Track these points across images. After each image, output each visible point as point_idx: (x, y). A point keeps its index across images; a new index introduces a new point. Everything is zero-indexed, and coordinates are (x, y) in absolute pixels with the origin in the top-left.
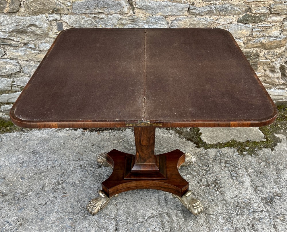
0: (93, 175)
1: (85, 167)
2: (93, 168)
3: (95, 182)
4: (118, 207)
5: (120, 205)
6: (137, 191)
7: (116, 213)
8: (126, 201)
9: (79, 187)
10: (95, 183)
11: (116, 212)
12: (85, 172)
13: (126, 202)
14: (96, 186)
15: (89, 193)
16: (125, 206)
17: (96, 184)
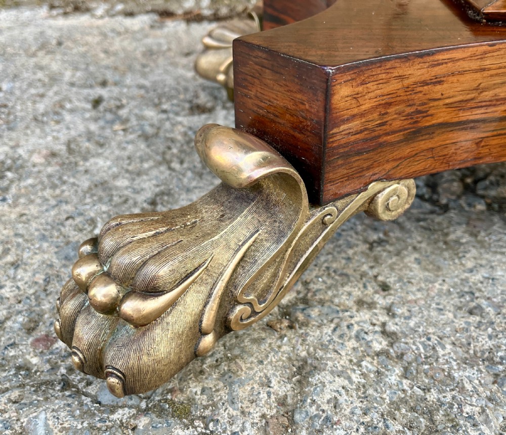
0: (146, 137)
1: (120, 107)
2: (165, 111)
3: (151, 163)
4: (304, 337)
5: (328, 330)
6: (474, 235)
7: (282, 402)
8: (381, 300)
9: (30, 181)
10: (151, 168)
11: (281, 388)
12: (112, 122)
13: (389, 310)
14: (146, 185)
15: (81, 214)
16: (380, 343)
17: (155, 172)
